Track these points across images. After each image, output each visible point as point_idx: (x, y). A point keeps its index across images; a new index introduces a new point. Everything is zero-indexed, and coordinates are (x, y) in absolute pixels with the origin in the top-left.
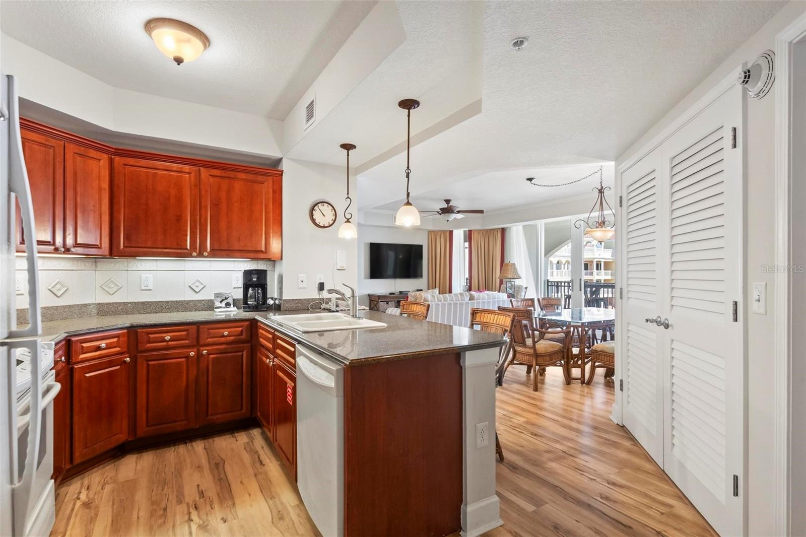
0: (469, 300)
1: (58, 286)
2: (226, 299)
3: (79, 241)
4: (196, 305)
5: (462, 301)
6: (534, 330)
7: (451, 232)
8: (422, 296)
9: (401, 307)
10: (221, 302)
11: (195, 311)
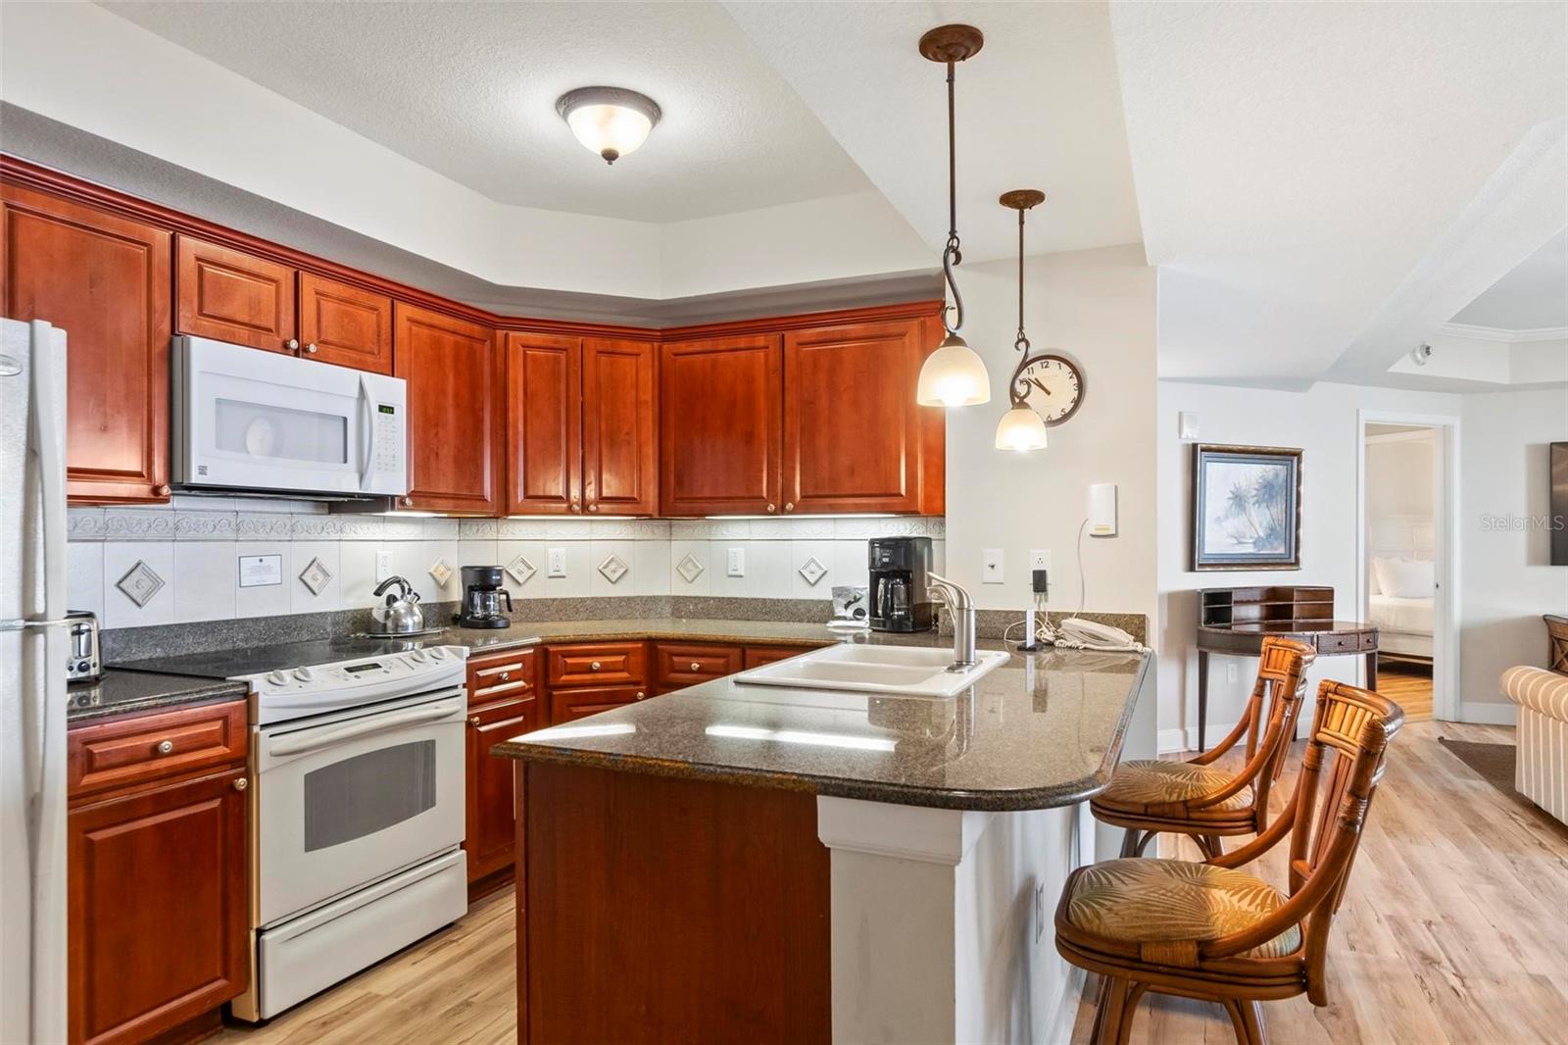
1: (613, 566)
2: (857, 600)
3: (604, 495)
4: (810, 611)
9: (1263, 655)
10: (846, 607)
11: (808, 622)
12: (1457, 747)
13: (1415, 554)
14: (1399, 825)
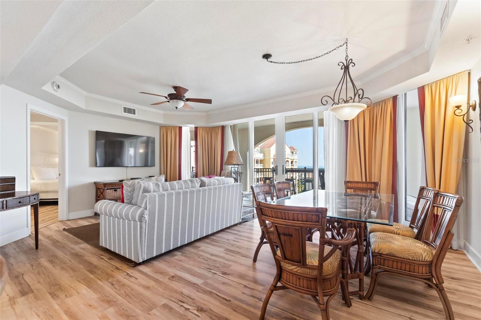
0: (200, 187)
5: (193, 189)
6: (325, 243)
7: (180, 128)
8: (141, 185)
12: (70, 231)
13: (46, 166)
14: (58, 287)
